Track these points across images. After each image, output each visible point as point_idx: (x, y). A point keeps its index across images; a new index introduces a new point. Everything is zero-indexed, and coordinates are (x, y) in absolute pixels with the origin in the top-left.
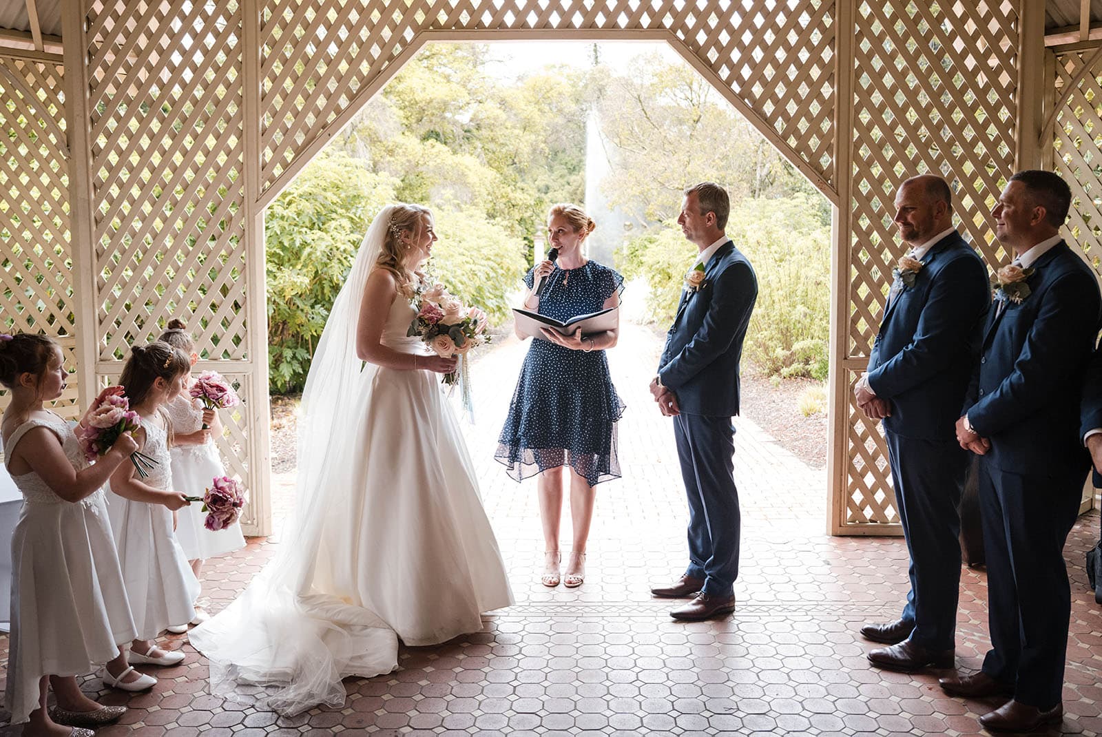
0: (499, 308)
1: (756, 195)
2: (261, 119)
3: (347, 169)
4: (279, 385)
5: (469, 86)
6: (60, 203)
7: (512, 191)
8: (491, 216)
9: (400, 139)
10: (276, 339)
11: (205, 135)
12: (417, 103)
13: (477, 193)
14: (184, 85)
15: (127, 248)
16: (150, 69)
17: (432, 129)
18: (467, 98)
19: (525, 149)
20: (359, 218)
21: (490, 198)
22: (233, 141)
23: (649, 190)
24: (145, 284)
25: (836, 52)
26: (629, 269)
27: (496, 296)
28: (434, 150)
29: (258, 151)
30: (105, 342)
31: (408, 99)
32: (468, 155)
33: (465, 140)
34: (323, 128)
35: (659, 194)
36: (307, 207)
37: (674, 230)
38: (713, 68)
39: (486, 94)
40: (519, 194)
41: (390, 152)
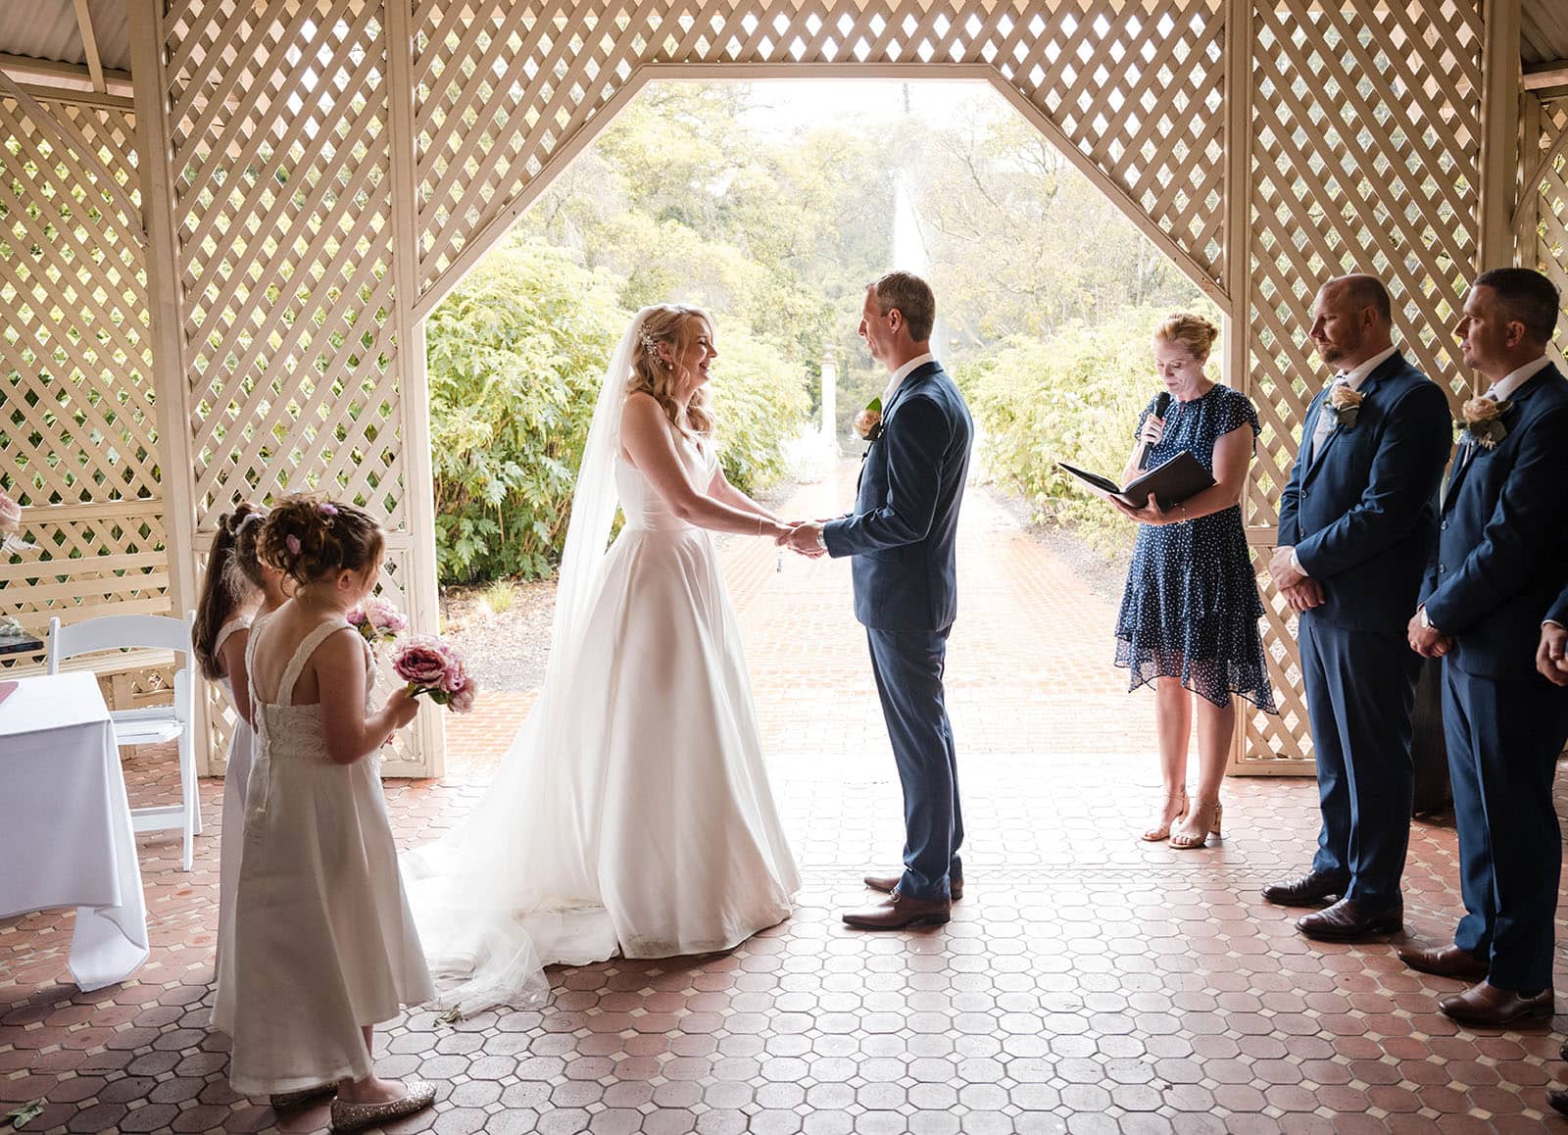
0: (771, 462)
1: (1138, 301)
2: (417, 190)
3: (549, 262)
4: (456, 572)
5: (725, 142)
6: (136, 311)
7: (789, 295)
8: (758, 330)
9: (625, 218)
10: (452, 506)
11: (338, 213)
12: (649, 167)
13: (737, 298)
14: (307, 143)
15: (232, 373)
16: (258, 119)
17: (672, 205)
18: (723, 161)
19: (806, 234)
20: (566, 332)
21: (757, 304)
22: (378, 222)
23: (984, 293)
24: (258, 424)
25: (1226, 97)
27: (766, 446)
28: (676, 235)
29: (415, 233)
30: (205, 506)
31: (636, 161)
32: (724, 242)
33: (720, 220)
34: (505, 203)
35: (999, 299)
36: (491, 317)
37: (1018, 349)
38: (1054, 119)
39: (749, 154)
40: (798, 299)
41: (613, 238)
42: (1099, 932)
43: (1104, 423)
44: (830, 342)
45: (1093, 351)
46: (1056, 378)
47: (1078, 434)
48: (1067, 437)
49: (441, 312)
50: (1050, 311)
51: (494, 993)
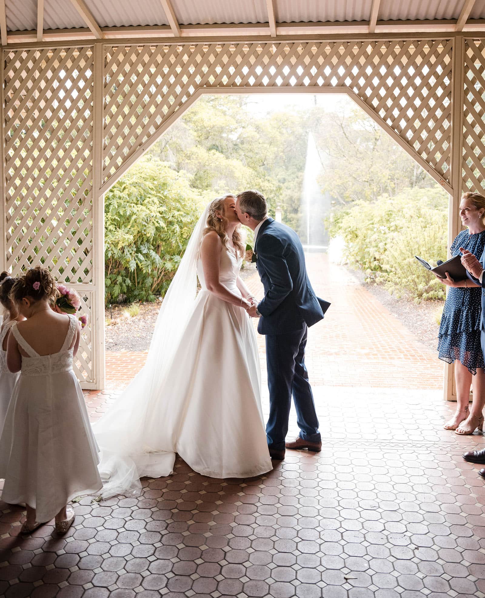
1: (413, 186)
2: (103, 140)
3: (159, 168)
5: (237, 117)
7: (262, 181)
9: (194, 149)
10: (115, 270)
11: (71, 149)
12: (205, 128)
14: (59, 120)
15: (24, 215)
16: (40, 110)
17: (214, 143)
18: (236, 125)
19: (271, 156)
20: (166, 197)
22: (87, 153)
23: (347, 182)
25: (452, 100)
26: (334, 230)
28: (215, 156)
29: (101, 158)
31: (200, 125)
32: (235, 160)
33: (234, 150)
34: (140, 145)
35: (353, 184)
36: (135, 191)
37: (360, 206)
38: (376, 110)
39: (247, 122)
40: (266, 184)
41: (189, 157)
42: (387, 472)
43: (397, 239)
44: (279, 202)
45: (391, 208)
46: (376, 220)
47: (386, 244)
48: (381, 245)
49: (115, 189)
50: (375, 190)
51: (118, 489)
